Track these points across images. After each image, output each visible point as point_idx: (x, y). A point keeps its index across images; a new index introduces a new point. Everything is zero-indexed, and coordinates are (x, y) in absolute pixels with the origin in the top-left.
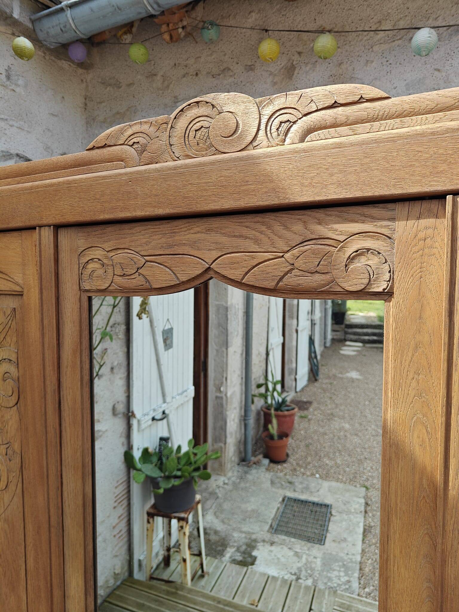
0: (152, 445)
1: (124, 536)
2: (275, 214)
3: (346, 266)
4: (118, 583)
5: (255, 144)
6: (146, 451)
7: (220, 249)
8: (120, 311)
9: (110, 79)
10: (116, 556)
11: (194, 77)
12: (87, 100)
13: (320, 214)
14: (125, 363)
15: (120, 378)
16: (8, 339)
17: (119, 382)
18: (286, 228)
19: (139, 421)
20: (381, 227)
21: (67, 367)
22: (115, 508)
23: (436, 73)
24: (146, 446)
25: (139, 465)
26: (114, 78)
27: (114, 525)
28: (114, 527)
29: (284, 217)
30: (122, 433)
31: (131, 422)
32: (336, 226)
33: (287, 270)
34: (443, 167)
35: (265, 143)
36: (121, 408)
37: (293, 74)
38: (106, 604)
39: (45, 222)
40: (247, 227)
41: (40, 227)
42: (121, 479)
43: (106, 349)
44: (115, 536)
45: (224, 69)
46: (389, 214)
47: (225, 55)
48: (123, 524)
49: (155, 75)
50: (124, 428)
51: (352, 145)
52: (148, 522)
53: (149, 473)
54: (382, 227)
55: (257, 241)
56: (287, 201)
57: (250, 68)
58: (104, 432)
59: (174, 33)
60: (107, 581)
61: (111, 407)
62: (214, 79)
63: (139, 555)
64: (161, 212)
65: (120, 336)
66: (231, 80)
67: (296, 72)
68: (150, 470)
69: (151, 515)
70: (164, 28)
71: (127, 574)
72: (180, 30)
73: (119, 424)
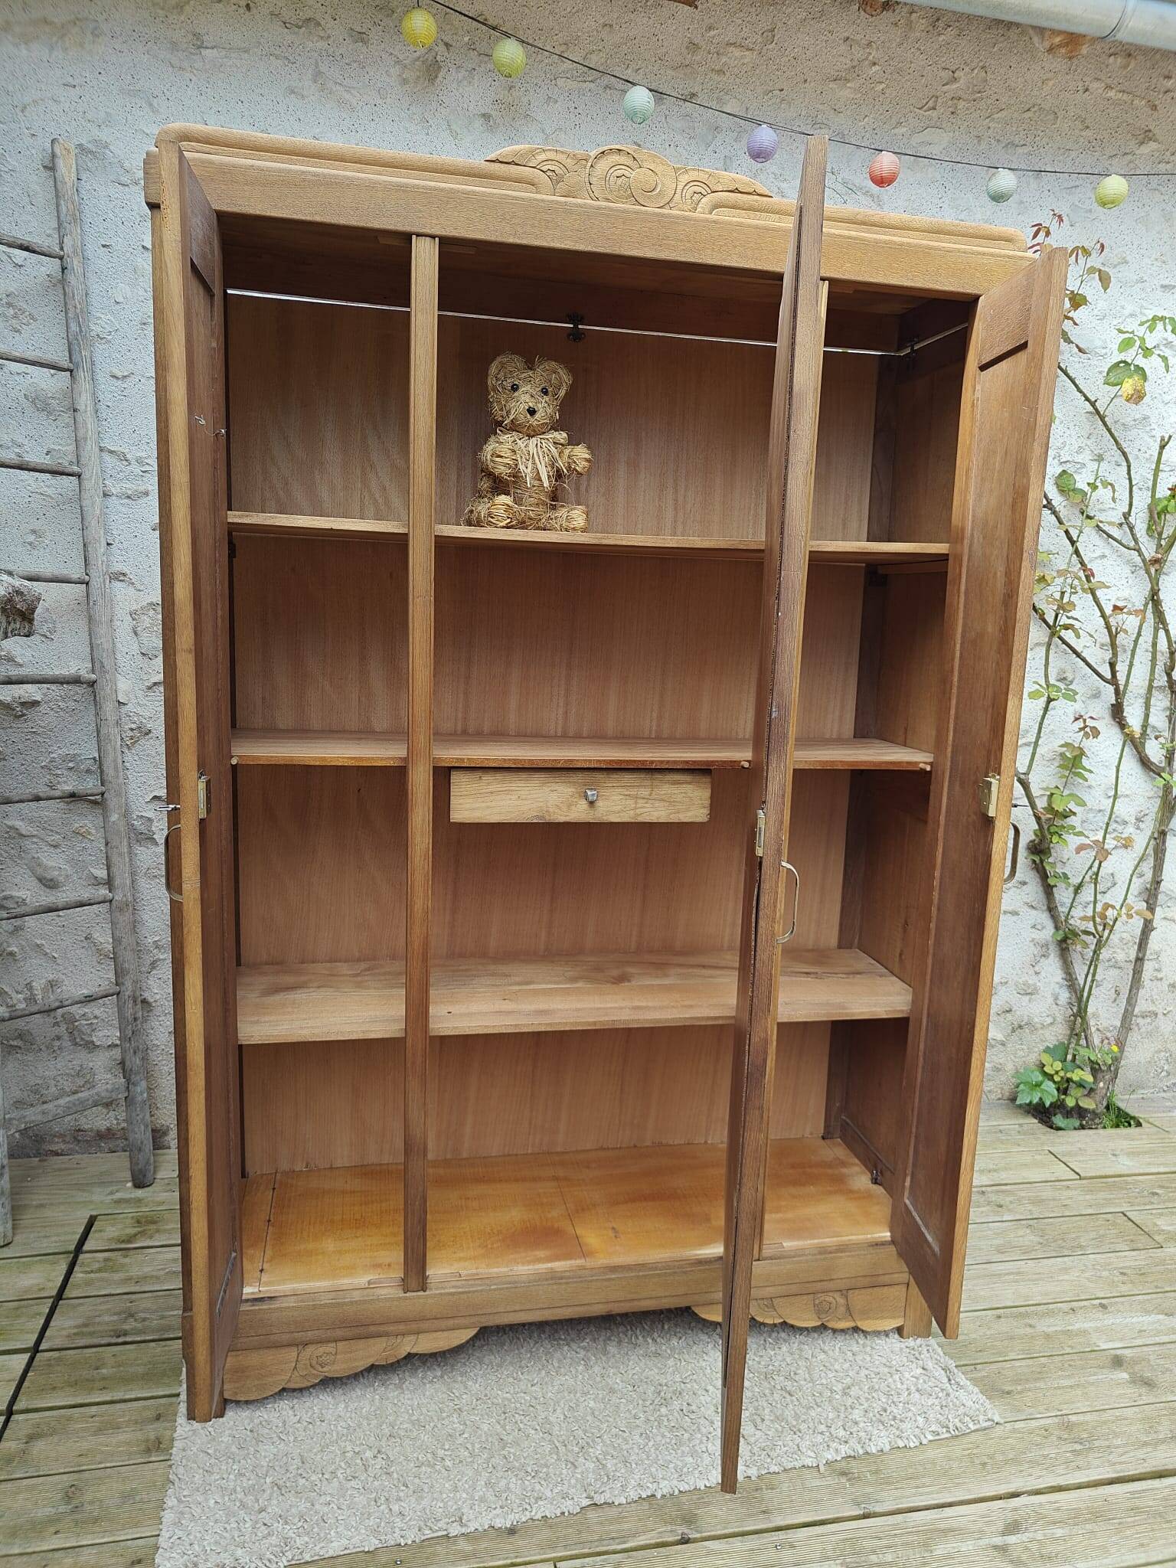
5: (671, 205)
11: (242, 10)
35: (681, 206)
39: (428, 230)
57: (359, 37)
62: (286, 30)
66: (321, 44)
67: (441, 75)
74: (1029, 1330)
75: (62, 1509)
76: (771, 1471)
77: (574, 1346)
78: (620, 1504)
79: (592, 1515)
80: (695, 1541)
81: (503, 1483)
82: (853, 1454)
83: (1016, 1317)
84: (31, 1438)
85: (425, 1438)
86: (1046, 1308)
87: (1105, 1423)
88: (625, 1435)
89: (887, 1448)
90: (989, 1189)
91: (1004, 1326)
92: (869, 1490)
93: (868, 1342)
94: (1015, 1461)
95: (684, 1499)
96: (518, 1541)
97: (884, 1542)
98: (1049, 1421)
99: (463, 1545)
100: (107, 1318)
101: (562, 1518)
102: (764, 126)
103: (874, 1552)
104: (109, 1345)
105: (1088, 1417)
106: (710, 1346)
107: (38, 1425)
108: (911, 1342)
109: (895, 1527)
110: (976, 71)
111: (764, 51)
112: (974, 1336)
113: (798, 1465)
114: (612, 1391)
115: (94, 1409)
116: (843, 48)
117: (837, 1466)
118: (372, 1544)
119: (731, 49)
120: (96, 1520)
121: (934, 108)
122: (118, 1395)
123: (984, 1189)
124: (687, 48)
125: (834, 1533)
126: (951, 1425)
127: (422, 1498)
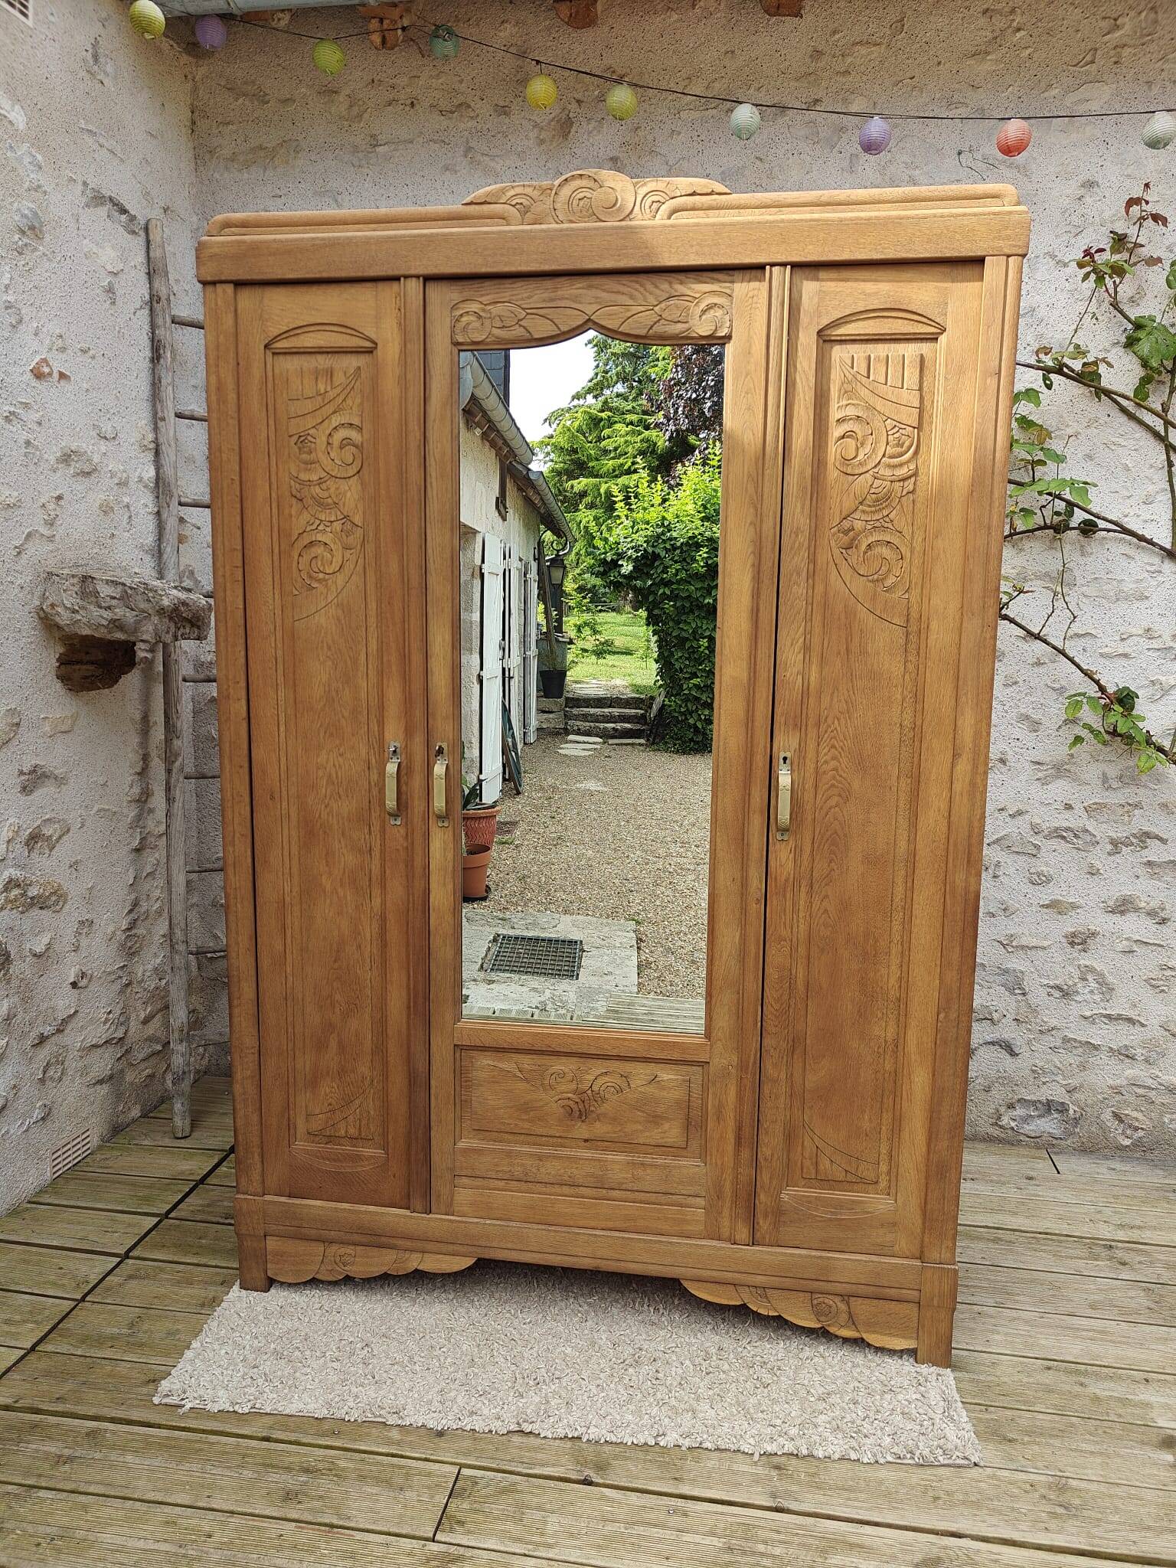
2: (647, 275)
3: (700, 316)
5: (632, 216)
7: (600, 303)
9: (246, 83)
11: (408, 108)
12: (196, 114)
13: (681, 276)
16: (349, 402)
18: (656, 287)
21: (434, 421)
23: (758, 162)
26: (253, 82)
29: (655, 278)
32: (693, 286)
33: (655, 320)
34: (764, 246)
35: (640, 216)
37: (569, 132)
39: (412, 272)
40: (623, 284)
41: (406, 277)
45: (461, 105)
46: (730, 278)
47: (461, 82)
49: (336, 92)
51: (706, 225)
54: (724, 287)
55: (632, 297)
56: (658, 264)
57: (503, 111)
59: (389, 35)
62: (443, 117)
64: (546, 267)
66: (471, 123)
67: (573, 130)
70: (374, 24)
72: (399, 32)
74: (1078, 1388)
75: (124, 1331)
76: (704, 1446)
77: (581, 1300)
78: (545, 1437)
79: (517, 1439)
80: (598, 1485)
81: (453, 1394)
82: (795, 1452)
83: (1067, 1372)
84: (131, 1277)
85: (410, 1343)
86: (1111, 1372)
87: (1111, 1496)
88: (583, 1382)
89: (837, 1456)
90: (1120, 1244)
91: (1048, 1378)
92: (794, 1488)
93: (877, 1359)
94: (977, 1505)
95: (607, 1448)
96: (442, 1443)
97: (782, 1537)
98: (1043, 1478)
99: (395, 1434)
100: (225, 1204)
101: (489, 1435)
102: (876, 118)
103: (765, 1542)
104: (218, 1223)
105: (1094, 1487)
106: (709, 1327)
107: (138, 1270)
108: (924, 1369)
109: (801, 1527)
110: (1144, 14)
111: (893, 43)
112: (1006, 1379)
113: (733, 1447)
114: (593, 1344)
115: (182, 1267)
116: (983, 21)
117: (776, 1460)
118: (323, 1413)
119: (858, 47)
120: (142, 1345)
121: (1093, 62)
122: (203, 1261)
123: (1113, 1244)
124: (811, 56)
125: (734, 1515)
126: (917, 1453)
127: (381, 1389)
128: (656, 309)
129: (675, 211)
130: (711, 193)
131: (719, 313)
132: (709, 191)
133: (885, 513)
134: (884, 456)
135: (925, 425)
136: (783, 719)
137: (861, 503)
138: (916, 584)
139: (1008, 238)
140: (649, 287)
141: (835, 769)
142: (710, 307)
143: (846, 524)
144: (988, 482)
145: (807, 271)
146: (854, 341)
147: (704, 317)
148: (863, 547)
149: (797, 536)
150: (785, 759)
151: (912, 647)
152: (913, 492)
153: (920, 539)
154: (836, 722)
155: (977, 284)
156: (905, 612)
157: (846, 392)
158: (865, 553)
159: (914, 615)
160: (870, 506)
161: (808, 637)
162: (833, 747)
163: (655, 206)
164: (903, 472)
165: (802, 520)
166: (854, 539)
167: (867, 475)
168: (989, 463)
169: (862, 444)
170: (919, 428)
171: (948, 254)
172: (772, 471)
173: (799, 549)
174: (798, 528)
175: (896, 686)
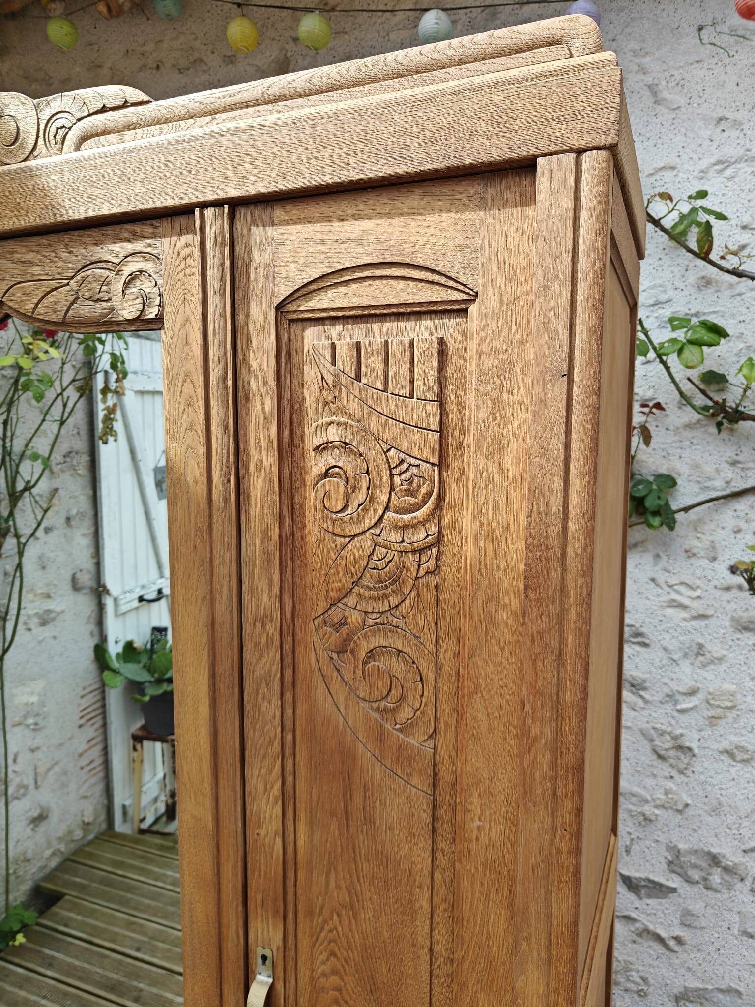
0: (141, 638)
1: (98, 769)
2: (57, 235)
3: (123, 291)
4: (91, 837)
5: (35, 154)
6: (129, 646)
7: (10, 279)
8: (78, 433)
10: (85, 797)
11: (155, 71)
14: (90, 513)
15: (84, 535)
17: (82, 541)
18: (69, 251)
19: (115, 600)
20: (150, 246)
22: (81, 726)
24: (129, 638)
25: (115, 664)
26: (41, 69)
27: (80, 751)
28: (81, 755)
30: (90, 616)
31: (103, 602)
32: (112, 247)
33: (72, 299)
34: (189, 177)
36: (86, 579)
38: (68, 863)
40: (33, 251)
42: (90, 685)
43: (56, 490)
44: (82, 768)
45: (195, 61)
47: (195, 39)
48: (96, 752)
49: (99, 67)
50: (93, 611)
52: (135, 749)
53: (130, 676)
55: (43, 268)
56: (62, 219)
58: (59, 614)
60: (70, 832)
61: (68, 576)
62: (181, 76)
63: (121, 798)
65: (79, 472)
68: (134, 671)
69: (137, 739)
71: (104, 826)
73: (85, 604)
128: (72, 282)
129: (84, 139)
130: (125, 105)
131: (144, 284)
132: (121, 102)
133: (393, 601)
134: (387, 508)
135: (452, 460)
136: (259, 897)
137: (356, 583)
138: (446, 726)
139: (576, 116)
140: (63, 252)
141: (338, 989)
142: (135, 276)
143: (336, 614)
144: (555, 574)
145: (256, 211)
146: (335, 320)
147: (128, 291)
148: (362, 655)
149: (263, 627)
150: (264, 958)
151: (443, 828)
152: (436, 571)
153: (450, 653)
154: (335, 917)
155: (527, 210)
156: (430, 771)
157: (327, 403)
158: (365, 663)
159: (445, 776)
160: (369, 588)
161: (290, 780)
162: (333, 954)
163: (61, 132)
164: (417, 536)
165: (269, 603)
166: (347, 639)
167: (364, 537)
168: (555, 540)
169: (355, 488)
170: (442, 464)
171: (468, 159)
172: (224, 524)
173: (268, 645)
174: (265, 615)
175: (420, 887)
